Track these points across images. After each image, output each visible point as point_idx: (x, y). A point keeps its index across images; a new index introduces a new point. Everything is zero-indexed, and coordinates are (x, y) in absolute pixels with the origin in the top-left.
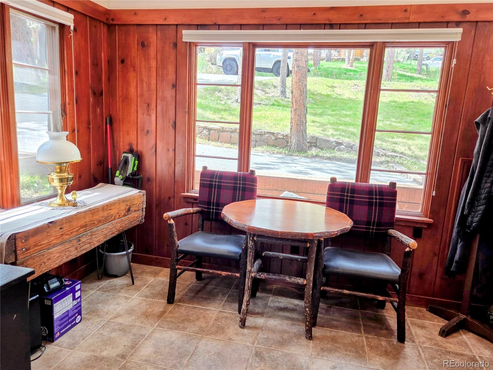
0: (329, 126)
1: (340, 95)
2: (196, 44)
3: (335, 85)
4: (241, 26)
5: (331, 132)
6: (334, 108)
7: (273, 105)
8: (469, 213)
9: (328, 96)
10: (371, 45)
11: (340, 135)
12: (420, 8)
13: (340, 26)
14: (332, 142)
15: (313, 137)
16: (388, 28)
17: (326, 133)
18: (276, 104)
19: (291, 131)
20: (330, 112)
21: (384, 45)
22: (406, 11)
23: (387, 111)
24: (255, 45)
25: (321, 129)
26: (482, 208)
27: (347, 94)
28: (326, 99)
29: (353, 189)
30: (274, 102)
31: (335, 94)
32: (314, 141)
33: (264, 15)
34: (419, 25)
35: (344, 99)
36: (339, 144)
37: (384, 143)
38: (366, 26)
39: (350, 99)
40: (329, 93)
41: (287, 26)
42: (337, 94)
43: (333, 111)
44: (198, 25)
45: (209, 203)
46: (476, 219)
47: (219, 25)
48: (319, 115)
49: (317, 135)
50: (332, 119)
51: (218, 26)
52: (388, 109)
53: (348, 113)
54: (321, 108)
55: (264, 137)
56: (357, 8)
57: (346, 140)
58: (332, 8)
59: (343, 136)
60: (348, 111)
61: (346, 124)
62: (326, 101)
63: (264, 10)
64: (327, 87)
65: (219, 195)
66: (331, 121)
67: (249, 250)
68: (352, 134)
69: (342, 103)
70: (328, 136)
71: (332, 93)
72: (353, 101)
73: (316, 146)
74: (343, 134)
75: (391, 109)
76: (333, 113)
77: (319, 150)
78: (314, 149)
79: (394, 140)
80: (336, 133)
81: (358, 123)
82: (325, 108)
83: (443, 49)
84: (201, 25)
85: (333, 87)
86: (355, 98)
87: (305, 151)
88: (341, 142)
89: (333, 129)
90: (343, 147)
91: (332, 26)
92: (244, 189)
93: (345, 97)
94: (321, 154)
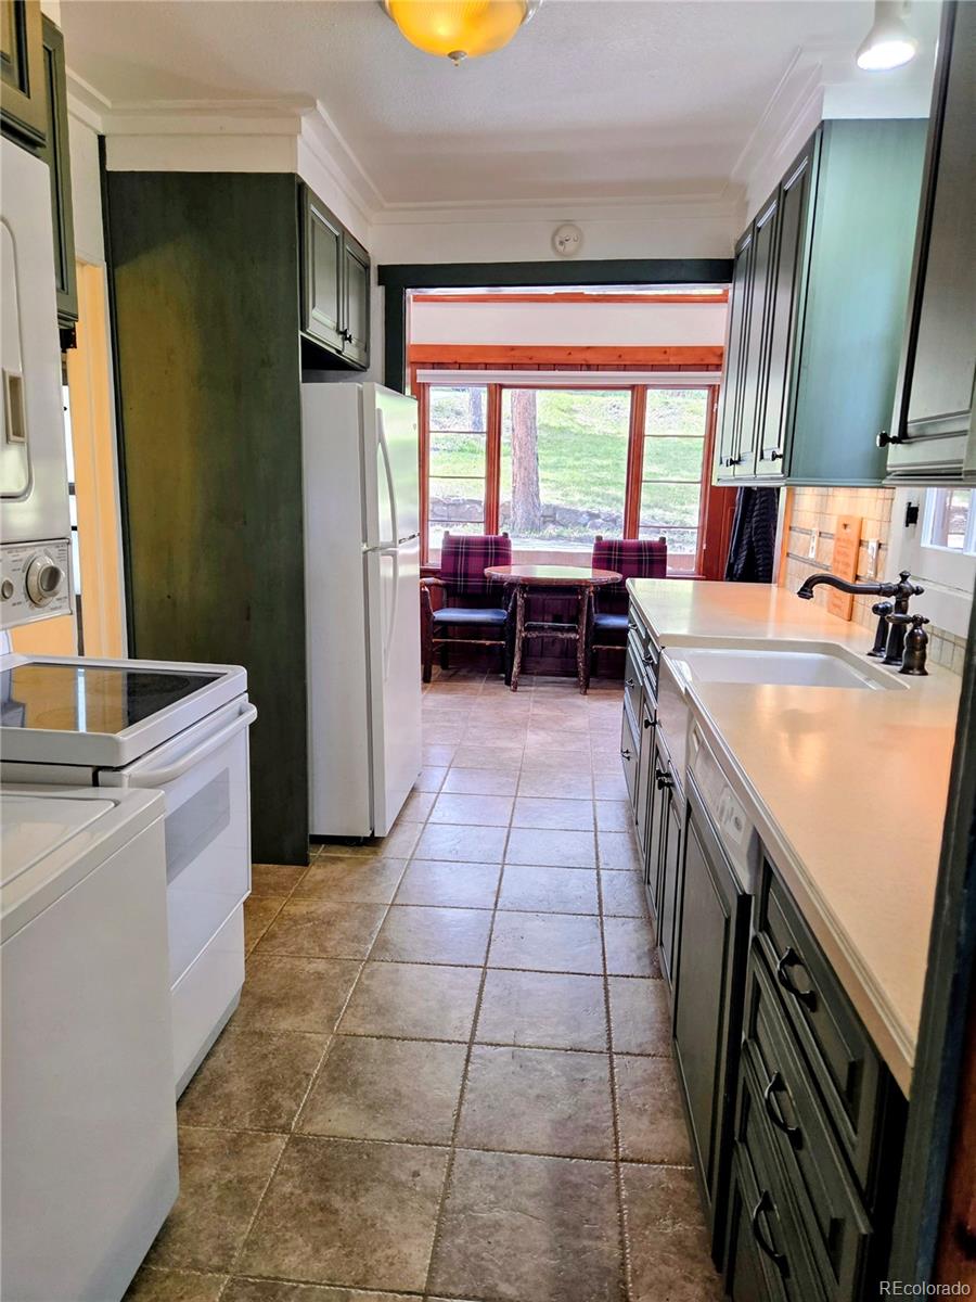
0: (573, 487)
1: (584, 427)
2: (429, 385)
3: (573, 407)
4: (487, 366)
5: (578, 497)
6: (577, 454)
7: (461, 450)
8: (735, 561)
9: (562, 430)
10: (632, 388)
11: (594, 501)
12: (680, 350)
13: (598, 368)
14: (581, 515)
15: (548, 507)
16: (648, 371)
17: (569, 498)
18: (467, 448)
19: (513, 497)
20: (570, 462)
21: (645, 387)
22: (665, 352)
23: (674, 456)
24: (502, 386)
25: (561, 492)
26: (745, 553)
27: (600, 426)
28: (559, 437)
29: (621, 547)
30: (461, 444)
31: (576, 426)
32: (550, 513)
33: (513, 353)
34: (679, 368)
35: (595, 436)
36: (593, 516)
37: (667, 513)
38: (625, 368)
39: (605, 436)
40: (564, 424)
41: (539, 367)
42: (579, 425)
43: (578, 459)
44: (433, 364)
45: (455, 575)
46: (741, 566)
47: (460, 364)
48: (552, 467)
49: (555, 502)
50: (579, 475)
51: (460, 366)
52: (676, 454)
53: (605, 462)
54: (553, 455)
55: (461, 510)
56: (615, 348)
57: (605, 509)
58: (588, 348)
59: (599, 503)
60: (604, 459)
61: (602, 483)
62: (560, 441)
63: (513, 348)
64: (560, 412)
65: (466, 564)
66: (577, 479)
67: (519, 609)
68: (613, 499)
69: (591, 443)
70: (572, 503)
71: (570, 424)
72: (612, 438)
73: (554, 522)
74: (599, 500)
75: (682, 453)
76: (577, 463)
77: (561, 528)
78: (551, 526)
79: (684, 508)
80: (586, 498)
81: (620, 480)
82: (561, 455)
83: (707, 391)
84: (439, 363)
85: (571, 411)
86: (614, 431)
87: (538, 530)
88: (597, 512)
89: (580, 492)
90: (600, 520)
91: (589, 367)
92: (497, 555)
93: (595, 431)
94: (565, 534)
